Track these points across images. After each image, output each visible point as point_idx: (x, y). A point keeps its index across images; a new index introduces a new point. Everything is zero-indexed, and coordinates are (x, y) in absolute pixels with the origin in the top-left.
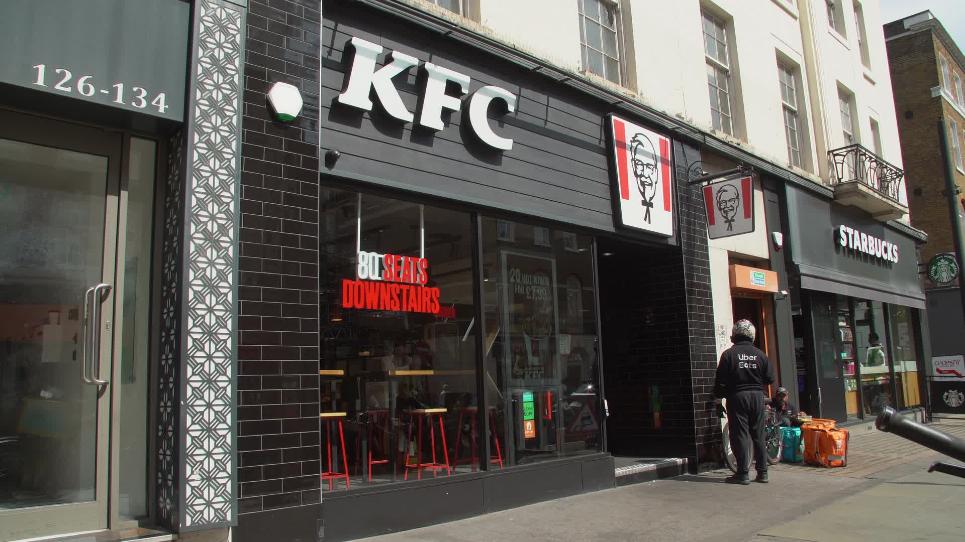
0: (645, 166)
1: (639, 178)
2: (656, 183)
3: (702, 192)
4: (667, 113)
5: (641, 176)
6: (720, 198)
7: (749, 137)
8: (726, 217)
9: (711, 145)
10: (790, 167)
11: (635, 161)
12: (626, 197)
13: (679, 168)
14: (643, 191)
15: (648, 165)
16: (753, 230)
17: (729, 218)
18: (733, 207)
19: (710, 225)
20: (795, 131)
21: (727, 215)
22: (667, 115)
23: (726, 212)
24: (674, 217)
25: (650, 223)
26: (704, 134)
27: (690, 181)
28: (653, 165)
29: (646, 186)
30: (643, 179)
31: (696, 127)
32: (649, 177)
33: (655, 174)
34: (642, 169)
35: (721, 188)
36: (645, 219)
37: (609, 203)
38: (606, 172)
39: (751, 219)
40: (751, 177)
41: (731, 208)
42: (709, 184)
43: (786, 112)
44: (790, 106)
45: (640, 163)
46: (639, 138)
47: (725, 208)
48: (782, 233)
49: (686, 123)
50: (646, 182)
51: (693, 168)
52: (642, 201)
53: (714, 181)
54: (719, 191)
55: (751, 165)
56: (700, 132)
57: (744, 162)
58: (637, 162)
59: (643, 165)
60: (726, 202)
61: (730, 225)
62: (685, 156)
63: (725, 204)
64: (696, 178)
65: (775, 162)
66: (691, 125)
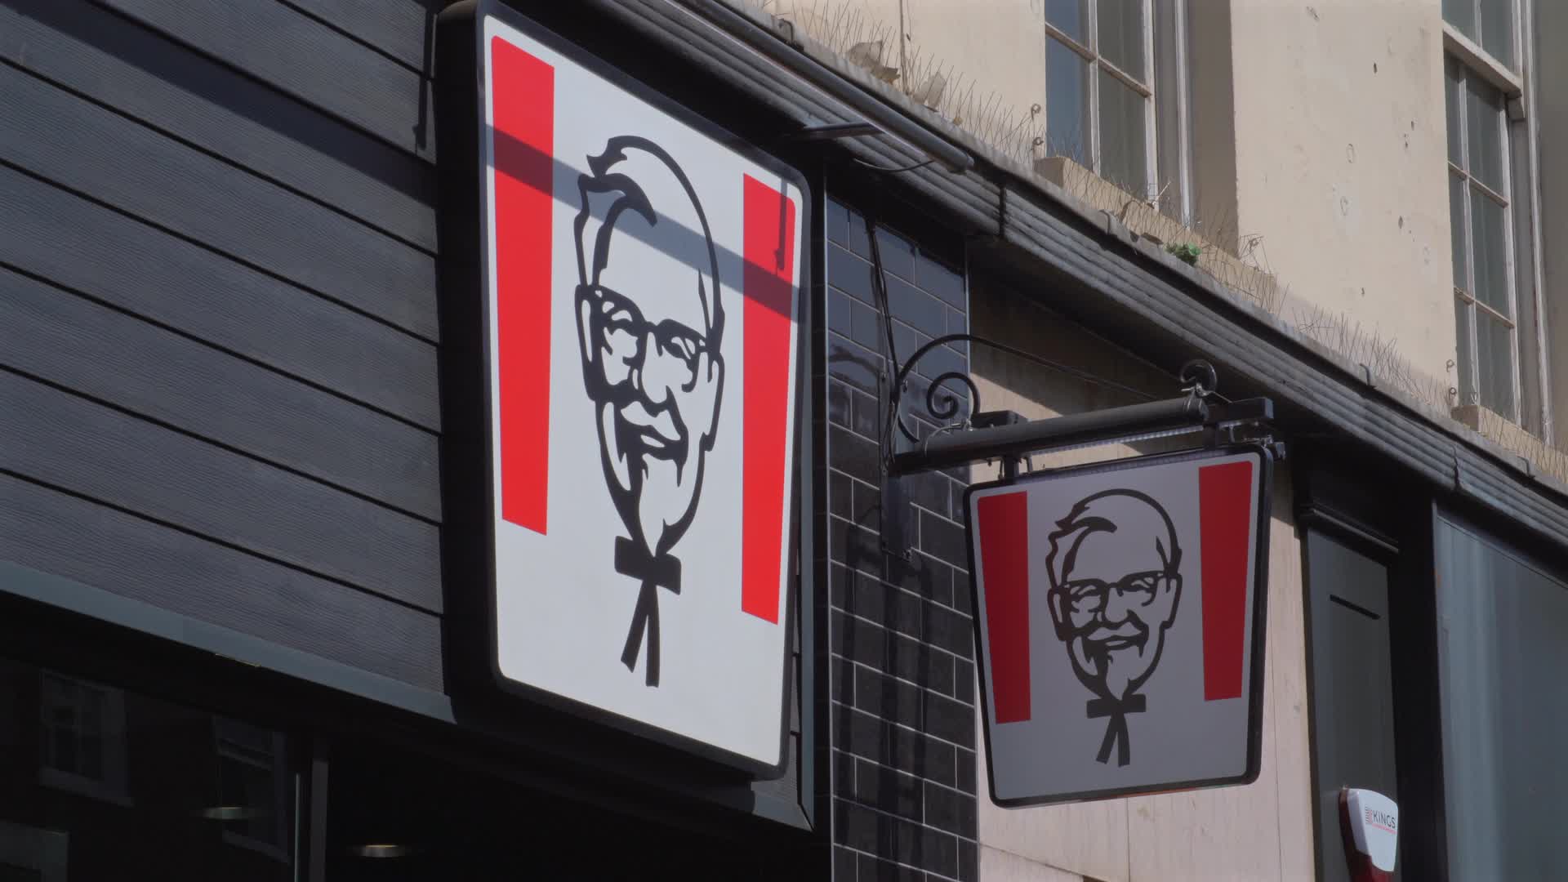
0: (651, 338)
1: (609, 408)
2: (707, 442)
3: (967, 521)
4: (801, 33)
5: (627, 393)
6: (1069, 565)
7: (1249, 221)
8: (1096, 683)
9: (1036, 249)
10: (1465, 413)
11: (596, 305)
12: (532, 514)
13: (845, 367)
14: (626, 485)
15: (668, 332)
16: (1251, 773)
17: (1117, 686)
18: (1144, 628)
19: (1000, 719)
20: (1504, 205)
21: (1103, 669)
22: (799, 48)
23: (1099, 652)
24: (792, 656)
25: (653, 678)
26: (1000, 177)
27: (901, 446)
28: (694, 336)
29: (647, 458)
30: (635, 413)
31: (957, 134)
32: (670, 404)
33: (706, 389)
34: (632, 352)
35: (1080, 507)
36: (629, 658)
37: (427, 539)
38: (428, 358)
39: (1244, 701)
40: (1254, 458)
41: (1129, 630)
42: (1009, 477)
43: (1462, 86)
44: (1487, 58)
45: (624, 315)
46: (635, 166)
47: (1093, 626)
48: (1401, 801)
49: (905, 102)
50: (651, 431)
51: (920, 375)
52: (620, 541)
53: (1042, 460)
54: (1066, 526)
55: (1263, 390)
56: (986, 168)
57: (1221, 366)
58: (607, 306)
59: (638, 327)
60: (1101, 589)
61: (1118, 730)
62: (880, 294)
63: (1094, 601)
64: (942, 434)
65: (1382, 378)
66: (935, 121)
